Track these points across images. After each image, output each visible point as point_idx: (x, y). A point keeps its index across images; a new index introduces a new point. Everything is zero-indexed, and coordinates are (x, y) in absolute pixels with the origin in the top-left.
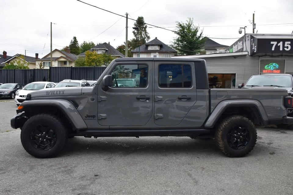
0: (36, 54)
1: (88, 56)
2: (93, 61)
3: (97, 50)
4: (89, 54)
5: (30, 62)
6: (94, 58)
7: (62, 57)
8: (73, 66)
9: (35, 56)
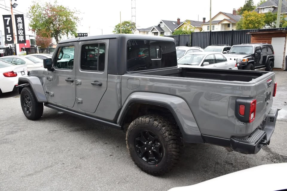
0: (203, 18)
1: (246, 17)
2: (251, 22)
3: (264, 8)
4: (247, 15)
5: (196, 27)
6: (251, 18)
7: (225, 20)
8: (235, 29)
9: (202, 21)
